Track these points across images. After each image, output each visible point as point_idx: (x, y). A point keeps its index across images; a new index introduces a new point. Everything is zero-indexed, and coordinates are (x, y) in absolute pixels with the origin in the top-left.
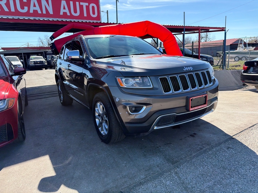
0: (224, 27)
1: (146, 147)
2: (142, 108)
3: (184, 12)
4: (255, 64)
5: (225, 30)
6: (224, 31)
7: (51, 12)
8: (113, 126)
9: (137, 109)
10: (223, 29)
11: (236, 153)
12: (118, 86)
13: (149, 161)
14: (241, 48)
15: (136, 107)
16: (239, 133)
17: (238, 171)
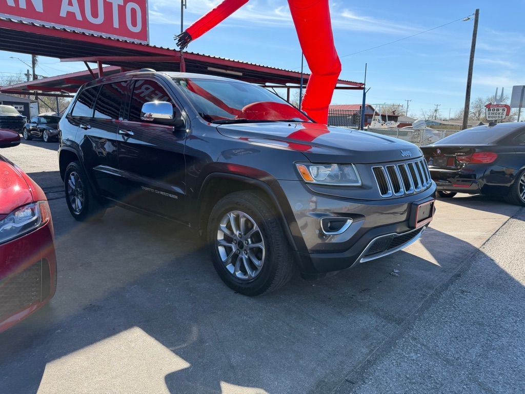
0: (363, 83)
2: (345, 222)
4: (439, 151)
5: (364, 89)
6: (363, 91)
7: (39, 7)
8: (279, 260)
9: (334, 225)
10: (360, 87)
11: (479, 300)
13: (355, 323)
14: (377, 122)
15: (332, 221)
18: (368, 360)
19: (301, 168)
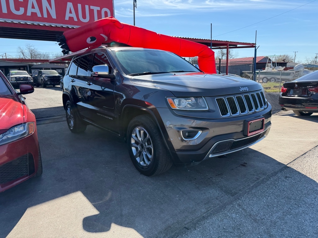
0: (255, 43)
1: (195, 179)
2: (197, 132)
3: (211, 24)
4: (296, 86)
5: (255, 47)
6: (254, 48)
7: (54, 16)
8: (160, 155)
9: (191, 134)
10: (252, 46)
11: (295, 183)
12: (170, 108)
13: (204, 194)
14: (269, 68)
15: (189, 132)
16: (293, 161)
17: (304, 201)
18: (203, 217)
19: (169, 100)
